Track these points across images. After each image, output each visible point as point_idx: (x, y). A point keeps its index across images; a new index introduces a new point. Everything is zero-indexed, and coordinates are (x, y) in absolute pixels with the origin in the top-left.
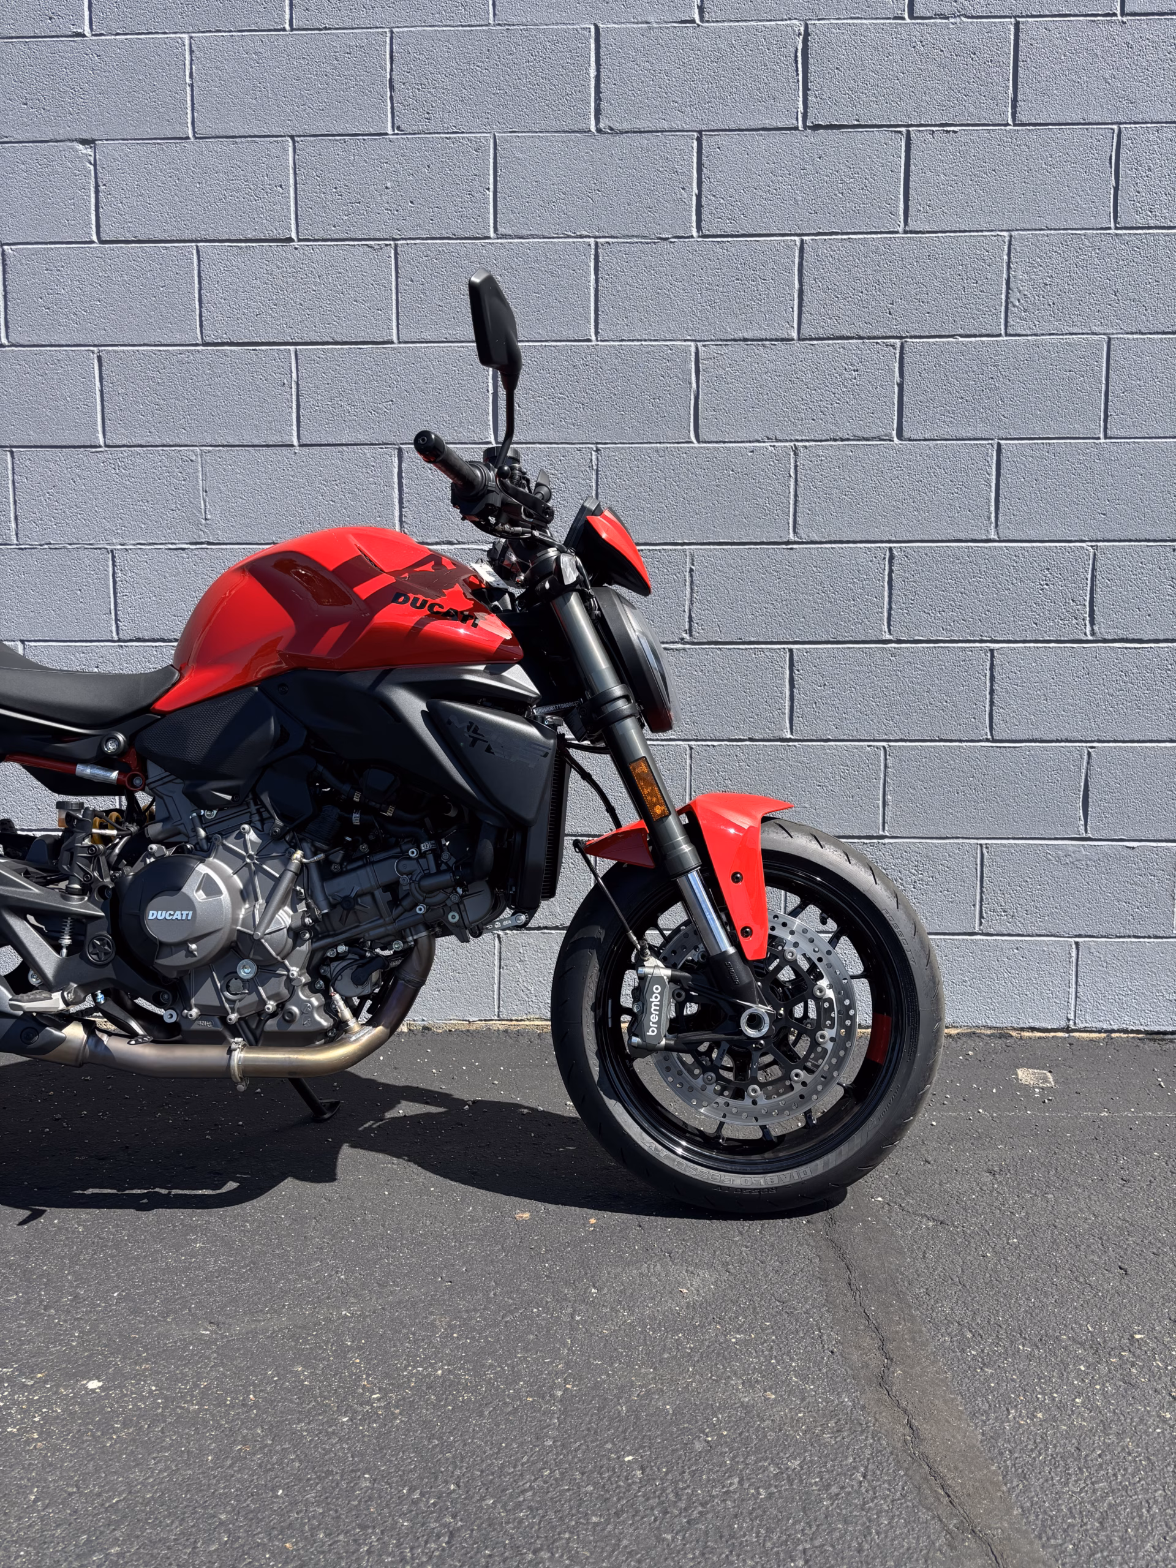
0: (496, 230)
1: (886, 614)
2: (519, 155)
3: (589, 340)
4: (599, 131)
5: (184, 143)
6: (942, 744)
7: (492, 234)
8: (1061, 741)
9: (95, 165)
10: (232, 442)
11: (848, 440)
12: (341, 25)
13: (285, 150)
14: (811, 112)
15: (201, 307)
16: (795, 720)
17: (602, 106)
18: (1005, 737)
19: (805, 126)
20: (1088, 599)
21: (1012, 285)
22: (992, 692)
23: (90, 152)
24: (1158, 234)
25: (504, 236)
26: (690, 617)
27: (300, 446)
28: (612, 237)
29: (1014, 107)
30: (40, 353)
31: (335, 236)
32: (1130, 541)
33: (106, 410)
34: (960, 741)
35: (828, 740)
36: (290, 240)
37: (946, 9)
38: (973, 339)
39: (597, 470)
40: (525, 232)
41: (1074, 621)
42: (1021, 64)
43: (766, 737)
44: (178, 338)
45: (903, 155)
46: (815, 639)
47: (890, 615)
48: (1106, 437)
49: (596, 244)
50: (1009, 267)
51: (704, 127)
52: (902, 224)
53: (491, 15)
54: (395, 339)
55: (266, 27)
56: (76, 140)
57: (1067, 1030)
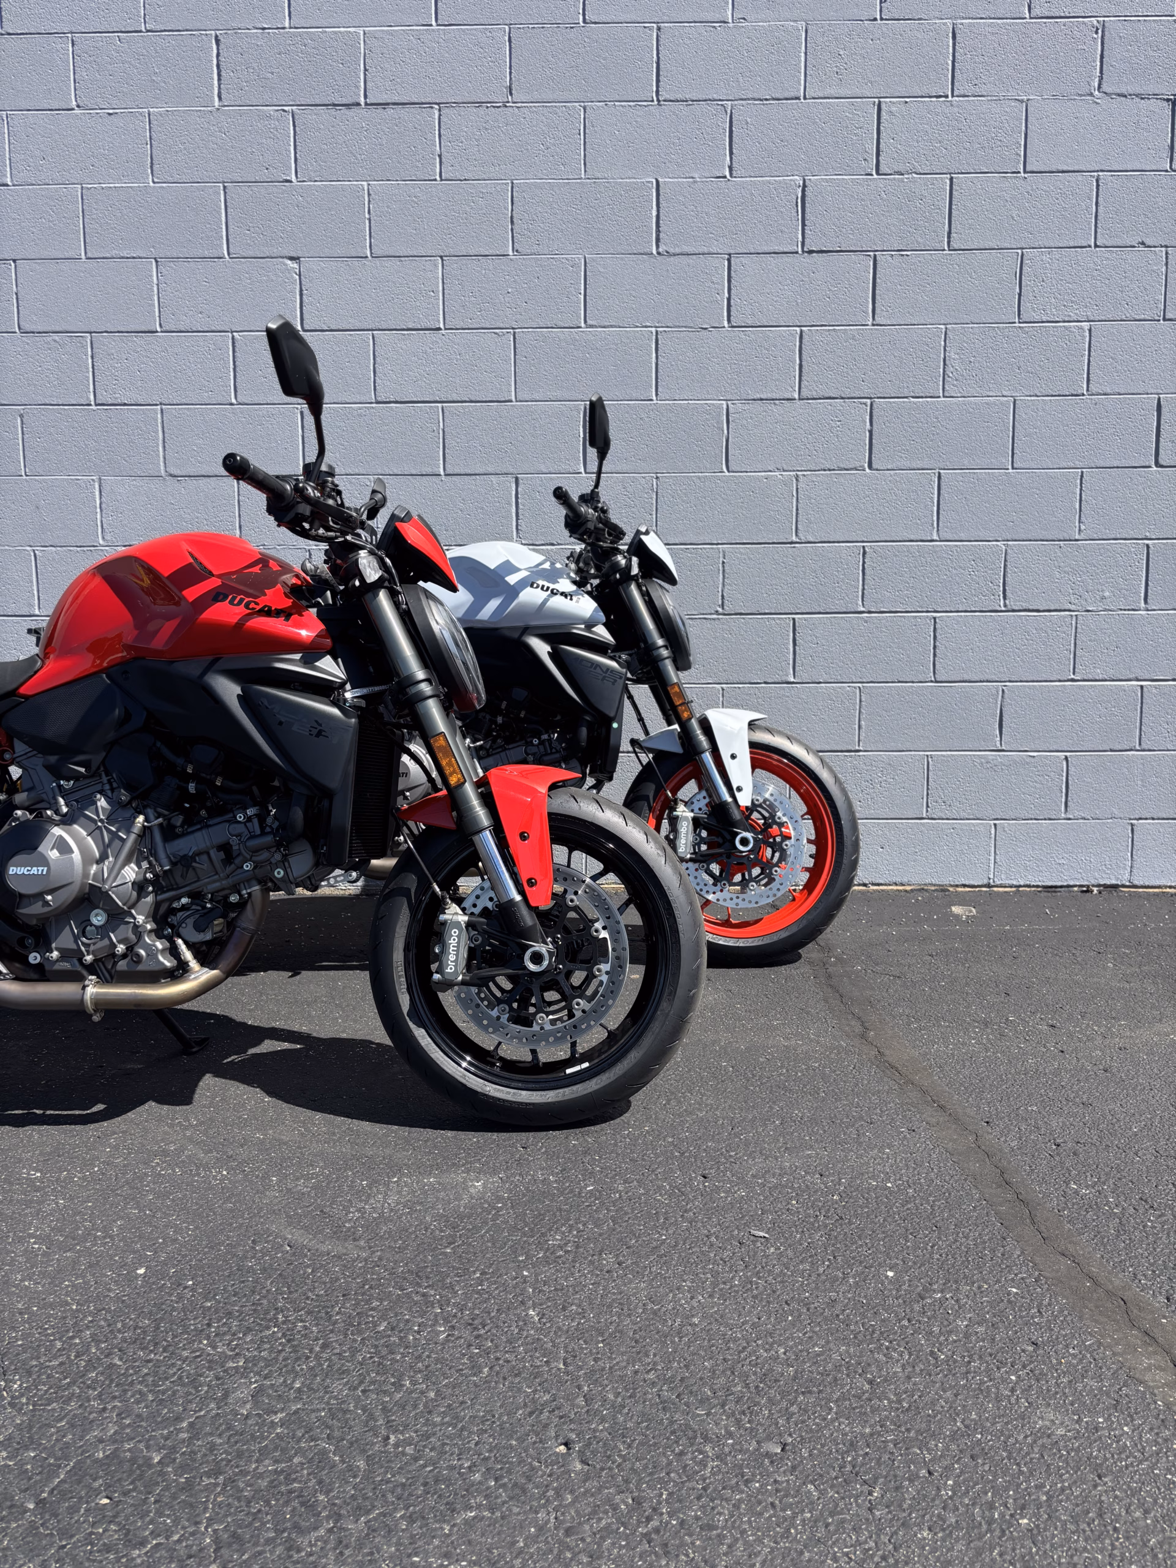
0: (585, 322)
1: (860, 593)
2: (602, 270)
3: (652, 400)
4: (659, 253)
5: (364, 261)
6: (900, 684)
7: (583, 325)
8: (983, 682)
9: (300, 275)
10: (396, 472)
11: (834, 470)
12: (477, 178)
13: (436, 266)
14: (807, 241)
15: (375, 376)
16: (797, 669)
17: (661, 237)
18: (944, 679)
19: (803, 251)
20: (1002, 581)
21: (947, 362)
22: (935, 647)
23: (296, 266)
24: (1049, 327)
25: (591, 326)
26: (723, 596)
27: (445, 475)
28: (668, 327)
29: (949, 237)
30: (259, 410)
31: (471, 326)
32: (1030, 540)
33: (306, 449)
34: (913, 682)
35: (820, 683)
36: (439, 329)
37: (901, 168)
38: (920, 400)
39: (657, 492)
40: (606, 324)
41: (992, 597)
42: (954, 207)
43: (776, 680)
44: (358, 398)
45: (871, 271)
46: (810, 611)
47: (863, 594)
48: (1013, 468)
49: (657, 332)
50: (945, 350)
51: (732, 251)
52: (871, 319)
53: (583, 172)
54: (514, 399)
55: (423, 177)
56: (286, 257)
57: (988, 886)
